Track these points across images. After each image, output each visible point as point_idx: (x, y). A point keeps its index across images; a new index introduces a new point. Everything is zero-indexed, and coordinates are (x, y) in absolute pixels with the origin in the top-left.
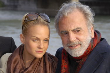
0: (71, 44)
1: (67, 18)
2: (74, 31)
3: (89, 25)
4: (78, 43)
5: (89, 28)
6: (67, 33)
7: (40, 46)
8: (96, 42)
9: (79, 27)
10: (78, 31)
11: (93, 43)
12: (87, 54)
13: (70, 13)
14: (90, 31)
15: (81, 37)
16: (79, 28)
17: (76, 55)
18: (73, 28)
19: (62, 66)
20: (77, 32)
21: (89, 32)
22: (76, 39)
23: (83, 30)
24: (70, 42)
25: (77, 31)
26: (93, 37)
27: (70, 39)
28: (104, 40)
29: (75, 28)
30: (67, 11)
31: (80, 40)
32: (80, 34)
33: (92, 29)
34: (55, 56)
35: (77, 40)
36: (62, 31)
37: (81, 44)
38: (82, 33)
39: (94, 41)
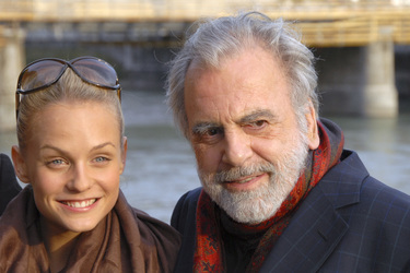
0: (233, 174)
1: (218, 71)
2: (244, 123)
3: (300, 101)
4: (259, 167)
5: (299, 113)
6: (219, 131)
7: (73, 181)
8: (323, 166)
9: (264, 107)
10: (260, 123)
11: (312, 170)
12: (290, 209)
13: (228, 52)
14: (303, 121)
15: (272, 147)
16: (262, 114)
17: (252, 215)
18: (240, 113)
19: (199, 257)
20: (257, 127)
21: (299, 126)
22: (251, 153)
23: (280, 119)
24: (229, 165)
25: (255, 123)
26: (316, 144)
27: (231, 153)
28: (350, 158)
29: (249, 113)
30: (219, 47)
31: (269, 157)
32: (267, 136)
33: (309, 115)
34: (169, 223)
35: (256, 158)
36: (200, 125)
37: (270, 174)
38: (275, 129)
39: (316, 160)
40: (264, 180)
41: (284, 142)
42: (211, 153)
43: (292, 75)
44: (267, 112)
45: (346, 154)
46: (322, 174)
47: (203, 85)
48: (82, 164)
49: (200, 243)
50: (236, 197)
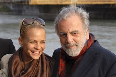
0: (69, 45)
1: (66, 21)
2: (71, 33)
3: (85, 28)
4: (74, 44)
5: (85, 31)
6: (66, 35)
8: (90, 43)
9: (76, 30)
10: (75, 33)
11: (88, 44)
12: (83, 53)
13: (69, 16)
14: (86, 33)
15: (78, 39)
16: (76, 31)
17: (73, 54)
18: (71, 31)
19: (60, 65)
21: (84, 34)
22: (73, 40)
23: (80, 33)
24: (68, 43)
25: (74, 33)
26: (88, 38)
27: (68, 40)
28: (96, 42)
29: (73, 31)
30: (66, 15)
31: (77, 42)
32: (77, 36)
33: (87, 32)
35: (74, 42)
36: (61, 33)
37: (77, 46)
38: (79, 35)
39: (89, 42)
40: (76, 47)
41: (80, 38)
42: (64, 39)
43: (83, 22)
44: (77, 31)
45: (95, 41)
46: (90, 45)
47: (63, 24)
48: (39, 43)
49: (60, 61)
50: (69, 50)
